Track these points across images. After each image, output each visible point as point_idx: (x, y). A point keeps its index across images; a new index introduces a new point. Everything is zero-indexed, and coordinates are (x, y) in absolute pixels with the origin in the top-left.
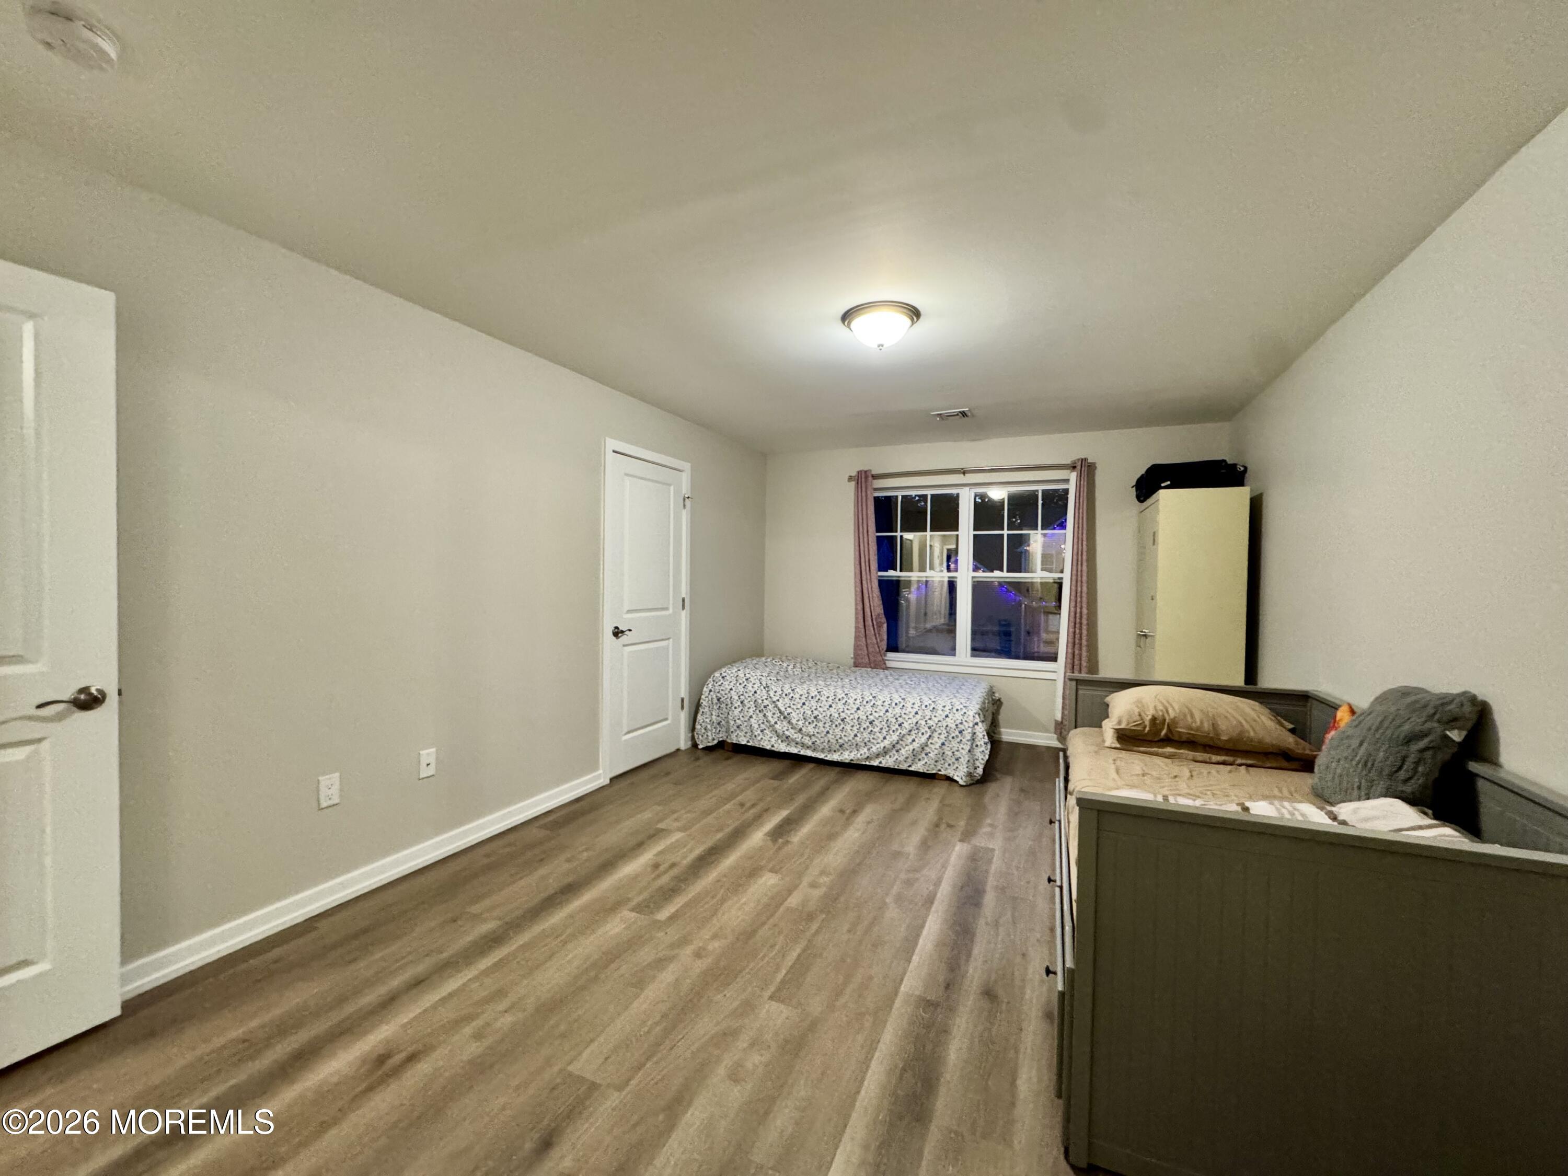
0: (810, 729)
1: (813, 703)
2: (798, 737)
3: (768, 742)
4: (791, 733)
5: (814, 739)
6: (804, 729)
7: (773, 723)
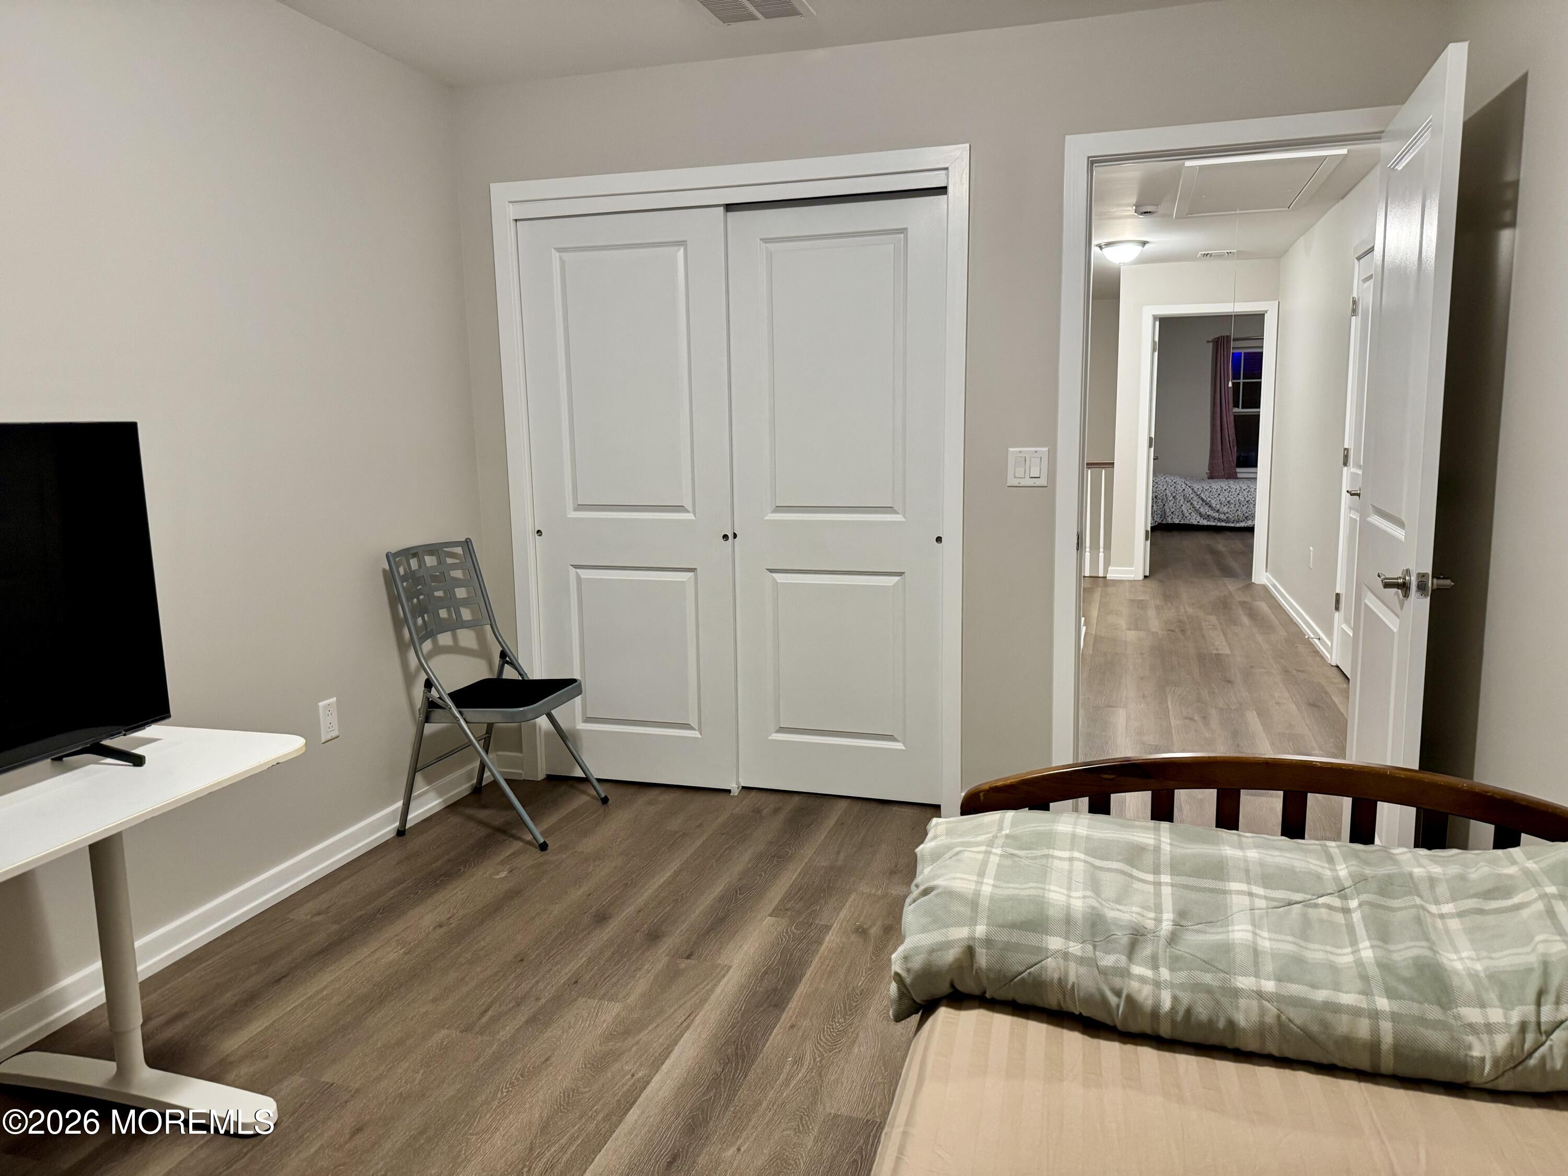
0: (1225, 509)
1: (1226, 493)
2: (1216, 515)
3: (1195, 520)
4: (1211, 513)
5: (1227, 515)
6: (1220, 510)
7: (1198, 507)
